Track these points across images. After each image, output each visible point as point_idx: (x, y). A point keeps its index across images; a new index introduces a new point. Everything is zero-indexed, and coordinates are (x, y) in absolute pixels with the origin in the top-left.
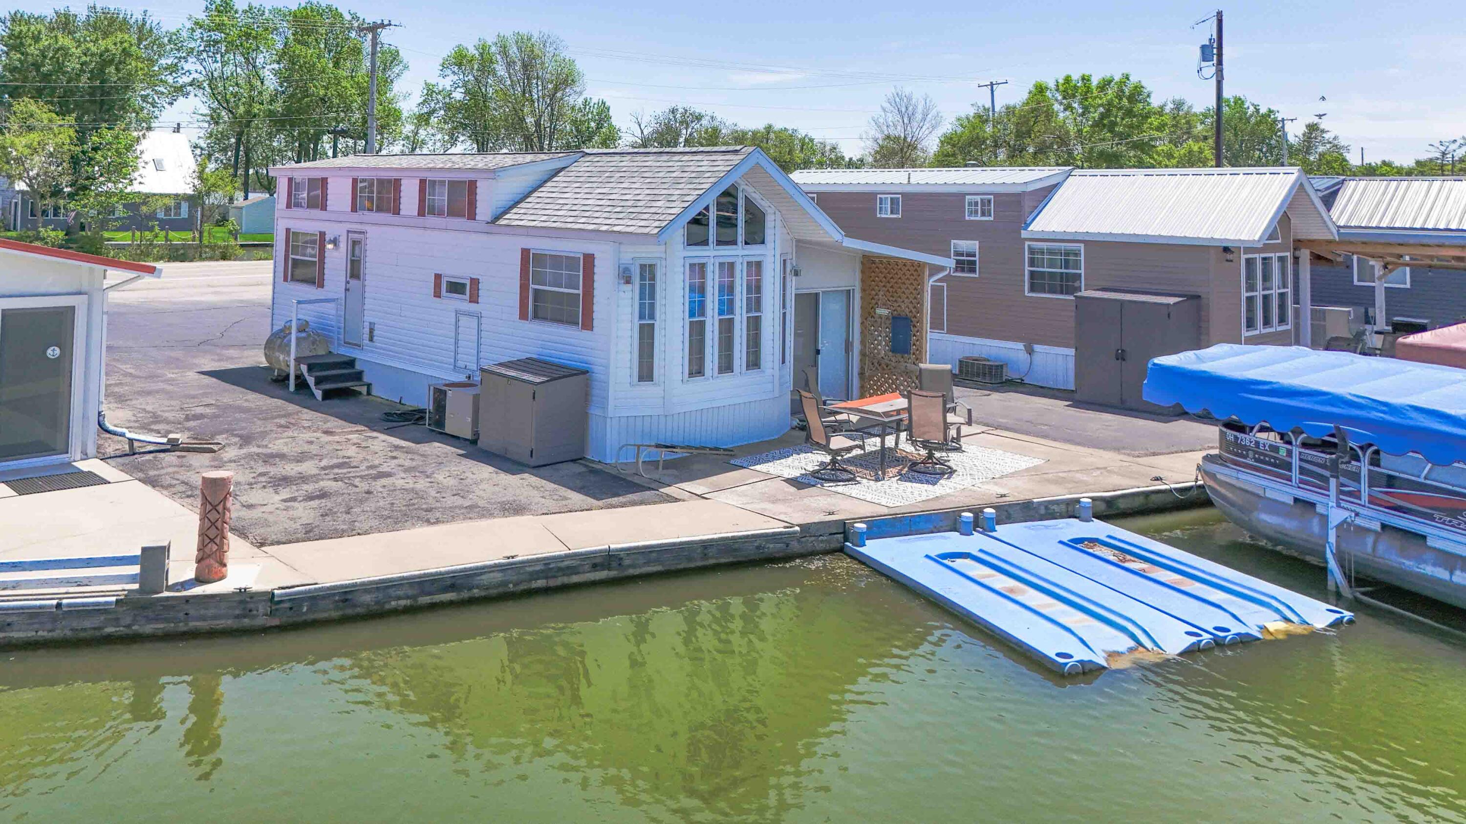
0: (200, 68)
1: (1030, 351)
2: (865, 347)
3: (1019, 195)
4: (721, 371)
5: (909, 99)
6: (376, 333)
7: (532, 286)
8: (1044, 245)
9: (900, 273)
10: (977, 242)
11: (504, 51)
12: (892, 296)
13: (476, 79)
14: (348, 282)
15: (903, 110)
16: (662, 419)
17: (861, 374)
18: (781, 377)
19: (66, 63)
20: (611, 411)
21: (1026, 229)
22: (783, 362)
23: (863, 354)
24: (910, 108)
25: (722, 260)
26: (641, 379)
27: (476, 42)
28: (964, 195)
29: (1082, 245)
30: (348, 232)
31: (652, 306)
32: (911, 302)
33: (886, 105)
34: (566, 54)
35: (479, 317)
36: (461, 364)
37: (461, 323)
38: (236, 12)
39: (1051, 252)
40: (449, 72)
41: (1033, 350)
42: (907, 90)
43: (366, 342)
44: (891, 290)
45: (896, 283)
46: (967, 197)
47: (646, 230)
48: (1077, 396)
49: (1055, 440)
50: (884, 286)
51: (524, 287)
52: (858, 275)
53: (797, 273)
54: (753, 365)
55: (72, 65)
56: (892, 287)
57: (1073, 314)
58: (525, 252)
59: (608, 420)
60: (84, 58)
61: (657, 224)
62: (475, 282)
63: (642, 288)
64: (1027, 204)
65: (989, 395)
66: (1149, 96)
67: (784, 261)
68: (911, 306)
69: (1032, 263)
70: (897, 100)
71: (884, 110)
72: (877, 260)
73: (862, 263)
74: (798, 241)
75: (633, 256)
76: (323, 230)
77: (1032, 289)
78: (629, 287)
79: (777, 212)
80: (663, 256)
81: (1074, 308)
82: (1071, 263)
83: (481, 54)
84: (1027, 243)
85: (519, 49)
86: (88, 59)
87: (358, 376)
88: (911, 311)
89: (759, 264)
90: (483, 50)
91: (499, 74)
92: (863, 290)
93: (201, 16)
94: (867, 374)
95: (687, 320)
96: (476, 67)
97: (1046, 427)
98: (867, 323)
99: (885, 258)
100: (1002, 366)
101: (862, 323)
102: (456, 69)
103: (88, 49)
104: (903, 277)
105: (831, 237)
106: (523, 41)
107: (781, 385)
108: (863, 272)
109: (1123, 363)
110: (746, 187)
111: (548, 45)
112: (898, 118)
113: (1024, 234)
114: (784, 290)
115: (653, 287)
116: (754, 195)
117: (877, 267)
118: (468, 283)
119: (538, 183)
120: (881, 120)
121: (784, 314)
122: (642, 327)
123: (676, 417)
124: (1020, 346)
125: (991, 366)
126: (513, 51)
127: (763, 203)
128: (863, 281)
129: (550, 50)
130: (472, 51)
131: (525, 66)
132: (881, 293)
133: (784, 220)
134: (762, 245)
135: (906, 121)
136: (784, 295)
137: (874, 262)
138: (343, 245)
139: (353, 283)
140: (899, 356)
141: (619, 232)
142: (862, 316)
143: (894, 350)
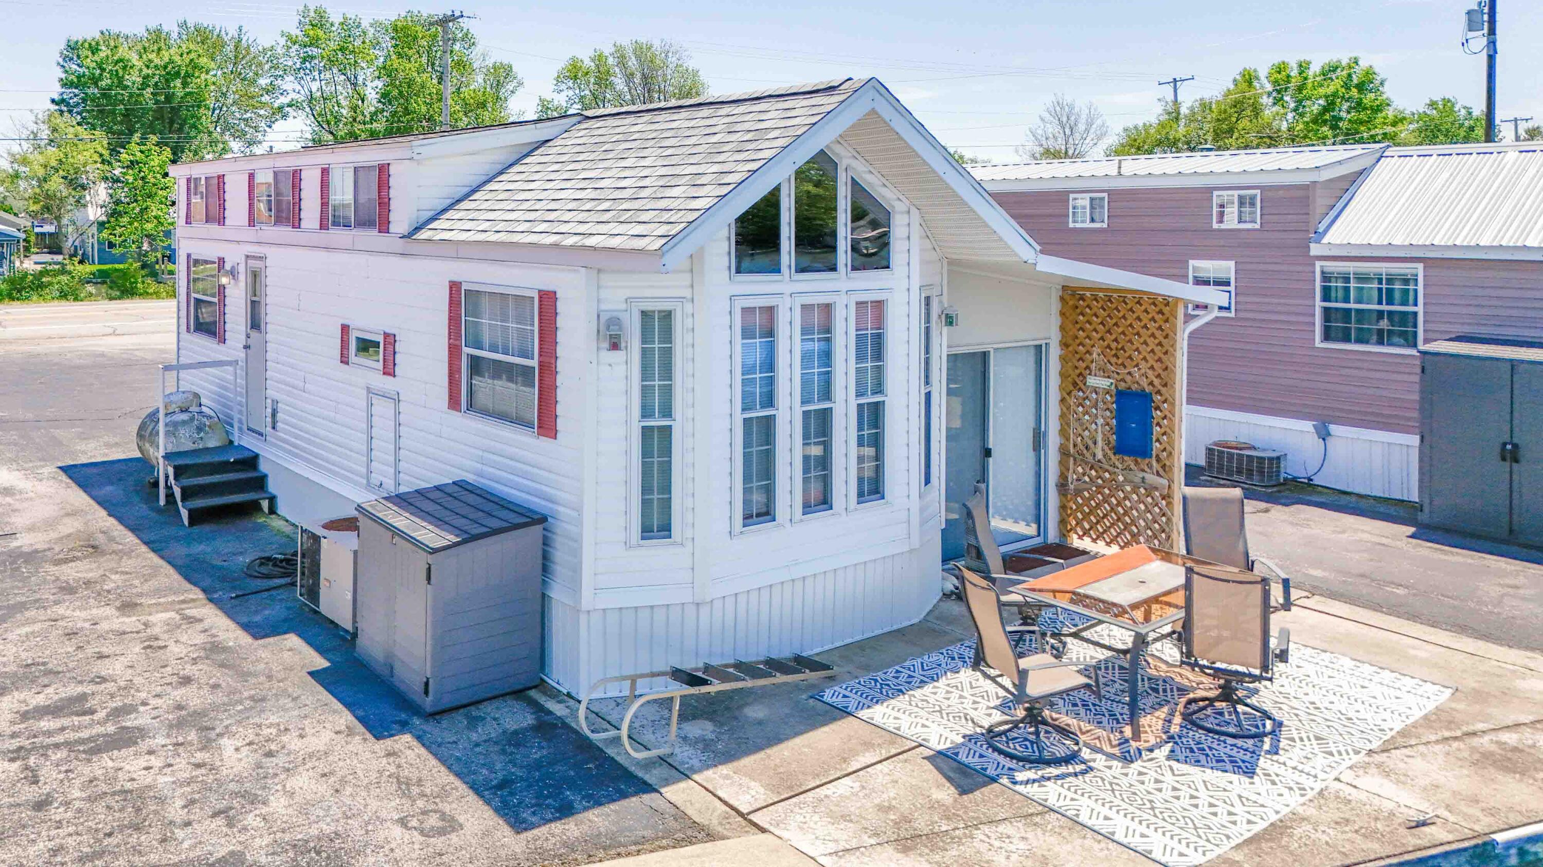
0: (298, 87)
1: (1324, 435)
2: (1068, 439)
3: (1305, 187)
4: (807, 508)
5: (1071, 107)
6: (280, 416)
7: (467, 350)
8: (1350, 267)
9: (1131, 318)
10: (1231, 264)
11: (622, 61)
12: (1116, 356)
13: (593, 94)
14: (248, 336)
15: (1064, 119)
16: (690, 611)
17: (1062, 486)
18: (922, 510)
19: (127, 77)
20: (587, 599)
21: (1318, 242)
22: (927, 481)
23: (1064, 453)
24: (1073, 118)
25: (809, 300)
26: (647, 532)
27: (592, 54)
28: (1209, 190)
29: (1420, 267)
30: (247, 257)
31: (667, 392)
32: (1152, 368)
33: (1046, 116)
34: (691, 65)
35: (396, 399)
36: (376, 478)
37: (375, 410)
38: (332, 25)
39: (1362, 278)
40: (563, 87)
41: (1329, 434)
42: (1068, 99)
43: (269, 429)
44: (1114, 345)
45: (1123, 333)
46: (1216, 193)
47: (640, 243)
48: (1423, 517)
49: (1434, 624)
50: (1102, 339)
51: (454, 352)
52: (1055, 321)
53: (950, 321)
54: (870, 494)
55: (133, 79)
56: (1116, 340)
57: (1416, 379)
58: (454, 287)
59: (583, 618)
60: (145, 71)
61: (663, 230)
62: (390, 339)
63: (646, 354)
64: (1320, 201)
65: (1267, 511)
66: (1382, 84)
67: (928, 299)
68: (1150, 373)
69: (1327, 295)
70: (1058, 109)
71: (1042, 119)
72: (1088, 294)
73: (1062, 299)
74: (951, 262)
75: (629, 293)
76: (221, 256)
77: (1327, 337)
78: (618, 356)
79: (913, 210)
80: (687, 293)
81: (1419, 370)
82: (1397, 296)
83: (597, 66)
84: (1318, 264)
85: (638, 58)
86: (150, 72)
87: (260, 483)
88: (1151, 383)
89: (879, 305)
90: (599, 59)
91: (618, 88)
92: (1064, 345)
93: (295, 32)
94: (1072, 487)
95: (739, 418)
96: (592, 80)
97: (1401, 591)
98: (1072, 401)
99: (1101, 290)
100: (1278, 458)
101: (1063, 400)
102: (570, 84)
103: (151, 61)
104: (1137, 325)
105: (1016, 255)
106: (641, 51)
107: (923, 522)
108: (1062, 314)
109: (1514, 465)
110: (854, 163)
111: (670, 55)
112: (1058, 129)
113: (1315, 250)
114: (927, 351)
115: (667, 355)
116: (869, 177)
117: (1088, 306)
118: (380, 339)
119: (499, 167)
120: (1040, 132)
121: (928, 395)
122: (646, 432)
123: (718, 605)
124: (1308, 426)
125: (1263, 459)
126: (632, 63)
127: (883, 191)
128: (1062, 328)
129: (672, 59)
130: (588, 63)
131: (644, 77)
132: (1096, 351)
133: (924, 224)
134: (885, 271)
135: (1068, 131)
136: (927, 362)
137: (1082, 298)
138: (242, 277)
139: (254, 334)
140: (1129, 461)
141: (594, 248)
142: (1061, 388)
143: (1119, 450)
